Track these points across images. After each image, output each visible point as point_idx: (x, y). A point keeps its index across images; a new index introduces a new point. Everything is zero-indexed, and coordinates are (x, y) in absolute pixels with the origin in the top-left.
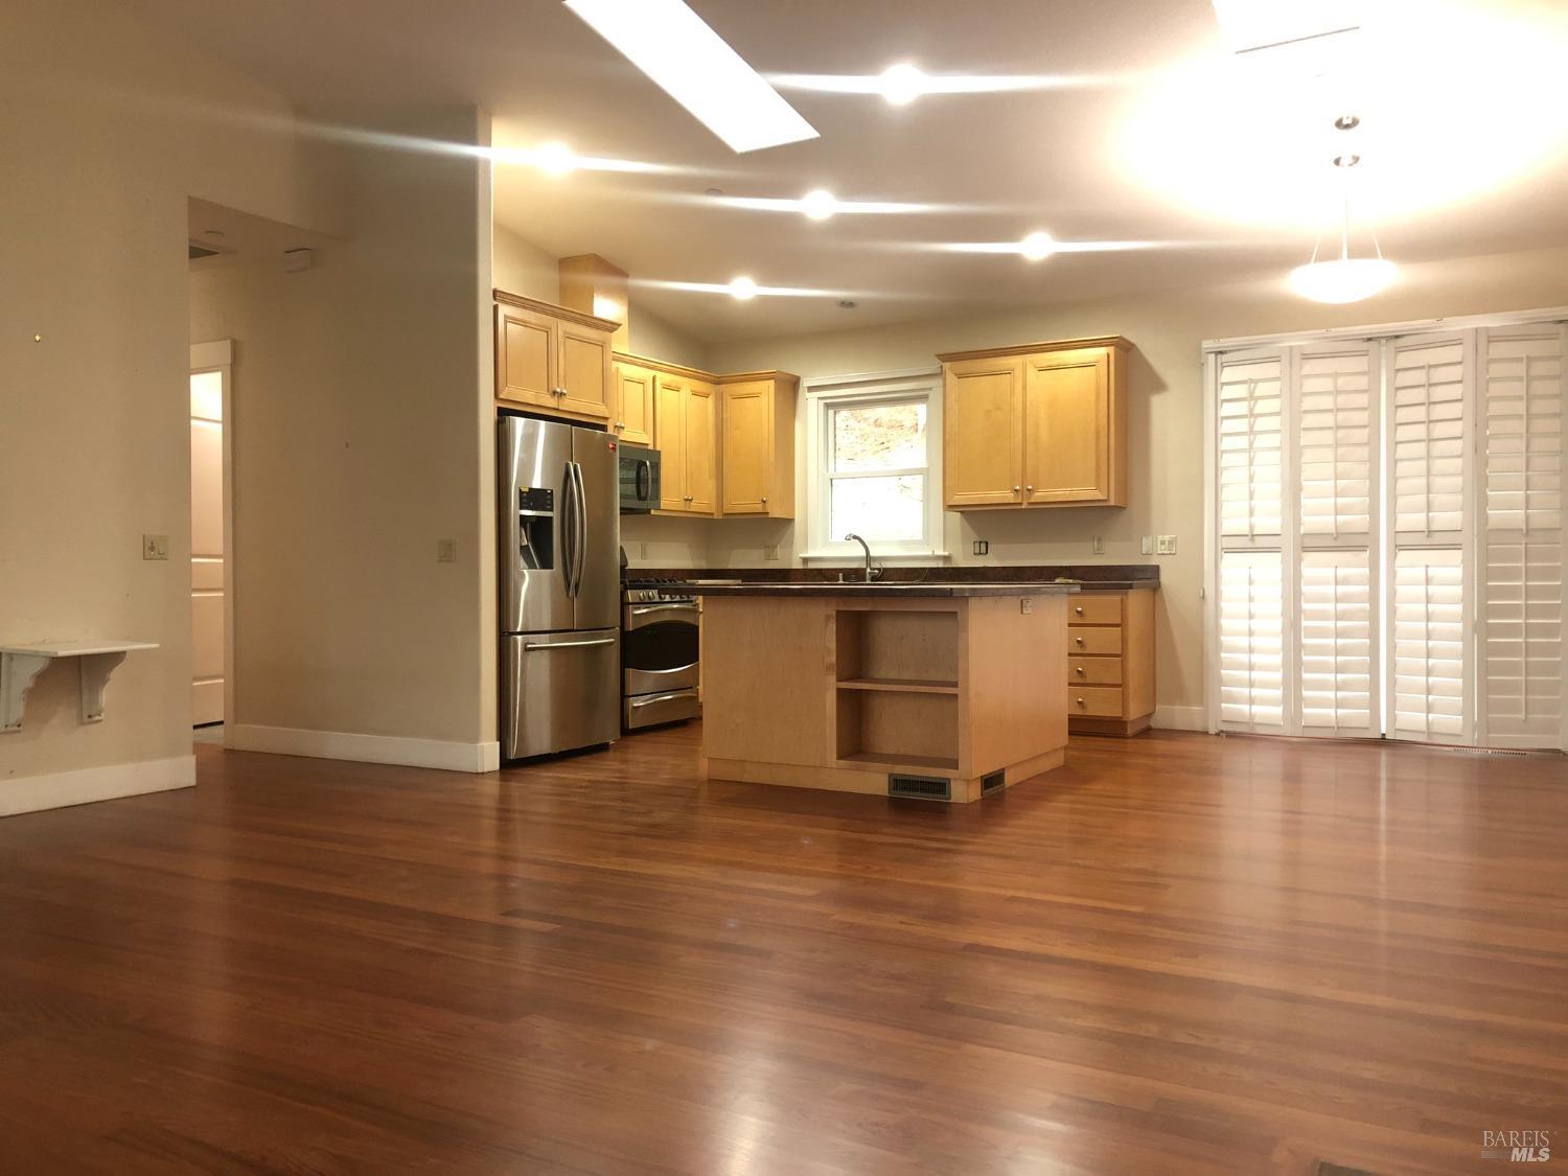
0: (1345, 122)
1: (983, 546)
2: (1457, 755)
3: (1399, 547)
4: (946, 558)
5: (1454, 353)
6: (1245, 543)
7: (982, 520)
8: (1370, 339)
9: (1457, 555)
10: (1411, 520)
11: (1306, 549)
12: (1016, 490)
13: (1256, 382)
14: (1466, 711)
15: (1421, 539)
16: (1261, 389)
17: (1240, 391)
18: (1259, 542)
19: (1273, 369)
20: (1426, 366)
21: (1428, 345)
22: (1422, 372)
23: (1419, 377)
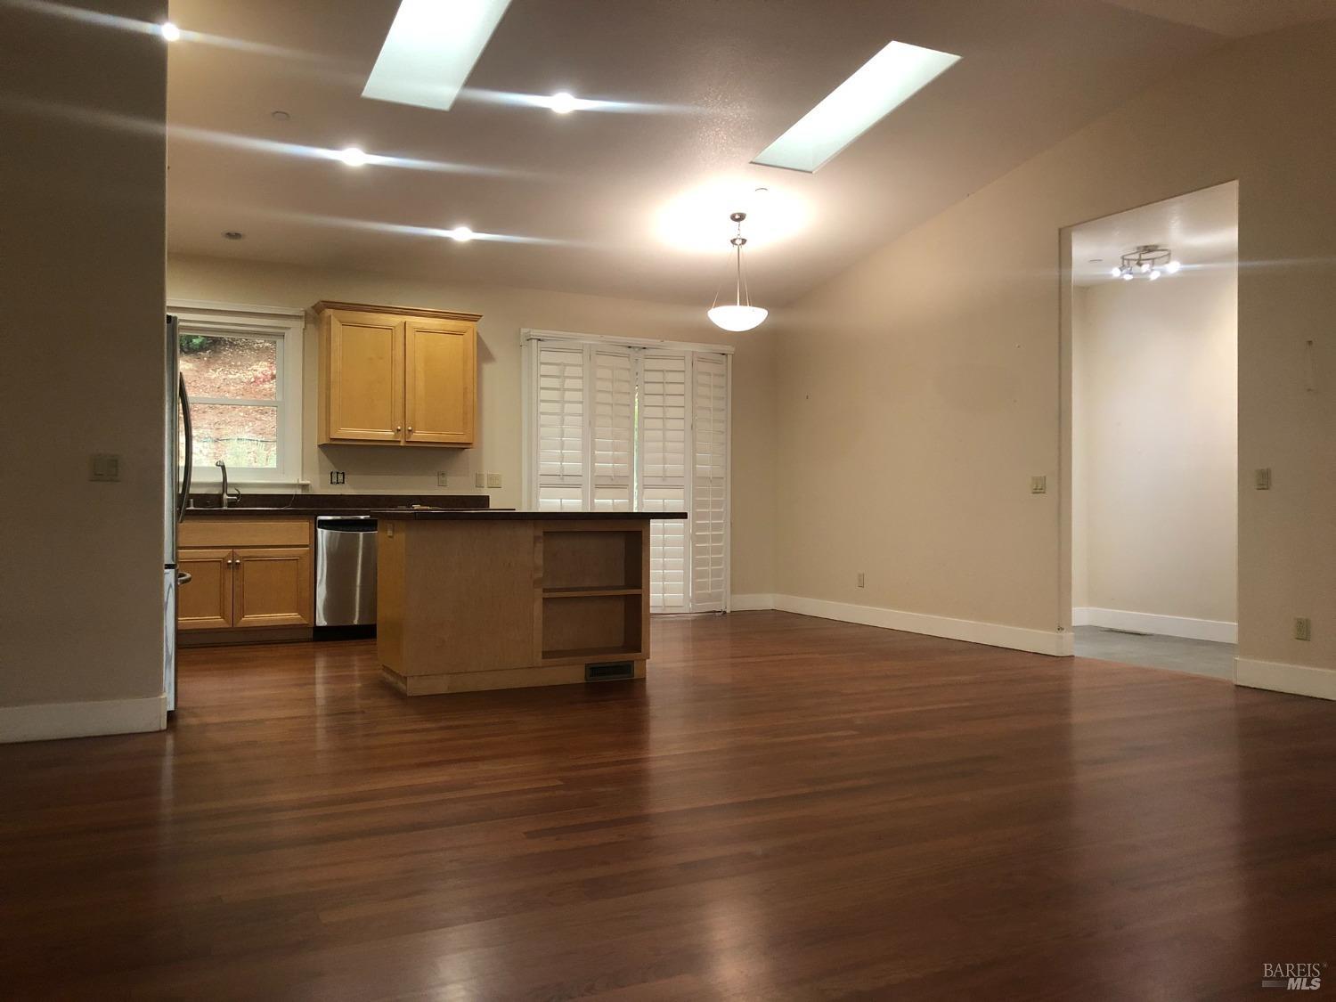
0: (737, 217)
1: (340, 478)
2: (678, 619)
3: (645, 487)
4: (304, 486)
5: (679, 365)
6: (556, 480)
7: (340, 453)
8: (630, 347)
9: (680, 492)
10: (654, 468)
11: (598, 487)
12: (398, 430)
13: (565, 365)
14: (685, 592)
15: (658, 482)
16: (569, 371)
17: (553, 370)
18: (568, 480)
19: (577, 358)
20: (662, 371)
21: (664, 358)
22: (660, 374)
23: (658, 377)
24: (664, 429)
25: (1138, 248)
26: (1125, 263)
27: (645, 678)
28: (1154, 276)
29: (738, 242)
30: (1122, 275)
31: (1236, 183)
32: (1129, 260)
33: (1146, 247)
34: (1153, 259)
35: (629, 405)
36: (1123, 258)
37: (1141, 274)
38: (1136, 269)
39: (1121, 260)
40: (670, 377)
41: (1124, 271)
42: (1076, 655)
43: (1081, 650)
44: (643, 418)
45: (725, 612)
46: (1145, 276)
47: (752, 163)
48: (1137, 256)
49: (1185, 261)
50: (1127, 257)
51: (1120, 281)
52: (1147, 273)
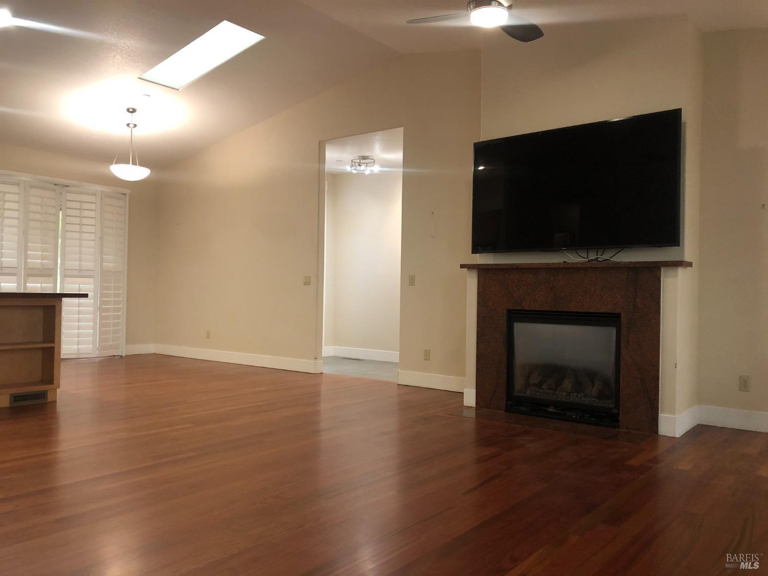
0: (131, 110)
2: (88, 361)
3: (65, 276)
8: (56, 184)
9: (92, 280)
10: (72, 265)
11: (30, 275)
13: (6, 193)
14: (93, 344)
15: (76, 273)
16: (8, 197)
18: (5, 270)
19: (15, 189)
20: (80, 202)
21: (81, 193)
22: (79, 203)
23: (77, 205)
24: (81, 239)
25: (360, 157)
26: (353, 164)
27: (56, 401)
28: (367, 172)
29: (132, 126)
30: (352, 170)
31: (402, 129)
32: (355, 162)
33: (363, 156)
34: (367, 163)
35: (54, 222)
36: (352, 161)
37: (360, 170)
38: (358, 168)
39: (351, 162)
40: (86, 206)
41: (353, 168)
42: (324, 372)
43: (326, 370)
44: (65, 231)
45: (121, 356)
46: (362, 172)
47: (139, 78)
48: (358, 161)
49: (382, 166)
50: (354, 161)
51: (351, 173)
52: (364, 170)
